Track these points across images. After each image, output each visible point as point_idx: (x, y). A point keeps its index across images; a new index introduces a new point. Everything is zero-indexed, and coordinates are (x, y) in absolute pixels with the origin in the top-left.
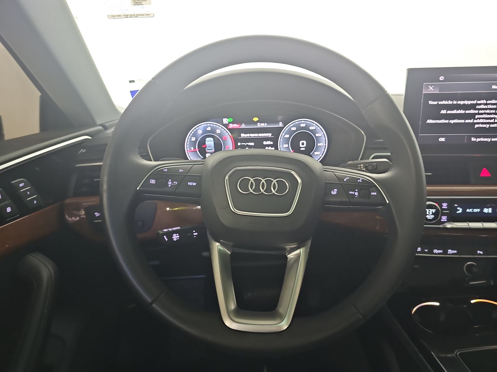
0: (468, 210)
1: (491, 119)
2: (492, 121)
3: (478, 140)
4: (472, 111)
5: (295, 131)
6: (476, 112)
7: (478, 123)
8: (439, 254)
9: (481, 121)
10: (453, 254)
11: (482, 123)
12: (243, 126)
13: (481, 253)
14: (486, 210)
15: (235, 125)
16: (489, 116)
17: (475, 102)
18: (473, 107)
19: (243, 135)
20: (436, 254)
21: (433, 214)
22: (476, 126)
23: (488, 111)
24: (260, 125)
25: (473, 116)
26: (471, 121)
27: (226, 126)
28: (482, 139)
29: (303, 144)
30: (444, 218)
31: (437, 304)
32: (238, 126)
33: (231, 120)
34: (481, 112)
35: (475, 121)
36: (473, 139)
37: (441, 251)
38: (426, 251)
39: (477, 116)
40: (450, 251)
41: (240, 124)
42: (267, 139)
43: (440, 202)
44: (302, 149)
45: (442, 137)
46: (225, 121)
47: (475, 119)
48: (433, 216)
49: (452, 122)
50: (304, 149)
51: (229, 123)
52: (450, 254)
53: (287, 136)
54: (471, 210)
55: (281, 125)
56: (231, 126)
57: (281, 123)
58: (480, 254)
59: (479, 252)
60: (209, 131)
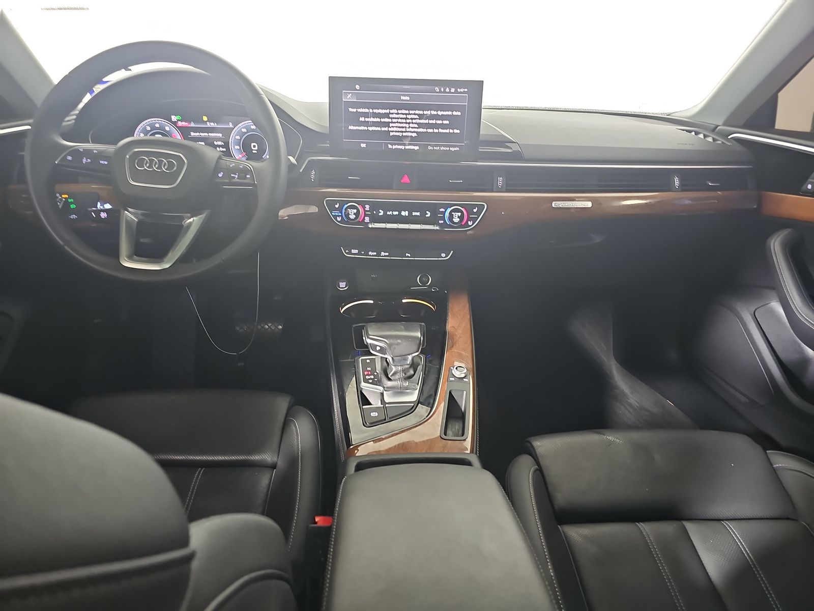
0: (388, 213)
1: (402, 127)
2: (404, 130)
3: (394, 147)
4: (387, 120)
5: (245, 133)
6: (390, 120)
7: (393, 131)
8: (373, 256)
9: (395, 129)
10: (385, 256)
11: (396, 132)
12: (192, 125)
13: (409, 255)
14: (403, 213)
15: (184, 124)
16: (402, 125)
17: (387, 111)
18: (387, 115)
19: (192, 134)
20: (370, 256)
21: (354, 214)
22: (391, 134)
23: (400, 120)
24: (209, 125)
25: (387, 125)
26: (386, 129)
27: (175, 123)
28: (397, 147)
29: (254, 146)
30: (367, 219)
31: (372, 302)
32: (187, 124)
33: (179, 117)
34: (394, 120)
35: (390, 129)
36: (390, 146)
37: (375, 253)
38: (363, 253)
39: (391, 125)
40: (383, 254)
41: (190, 122)
42: (218, 139)
43: (363, 204)
44: (254, 152)
45: (363, 143)
46: (174, 118)
47: (389, 127)
48: (354, 216)
49: (370, 129)
50: (256, 152)
51: (178, 120)
52: (382, 256)
53: (238, 137)
54: (391, 213)
55: (231, 125)
56: (180, 124)
57: (231, 124)
58: (408, 257)
59: (407, 254)
60: (157, 128)
